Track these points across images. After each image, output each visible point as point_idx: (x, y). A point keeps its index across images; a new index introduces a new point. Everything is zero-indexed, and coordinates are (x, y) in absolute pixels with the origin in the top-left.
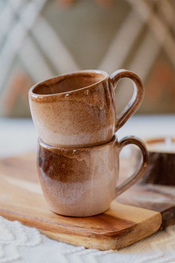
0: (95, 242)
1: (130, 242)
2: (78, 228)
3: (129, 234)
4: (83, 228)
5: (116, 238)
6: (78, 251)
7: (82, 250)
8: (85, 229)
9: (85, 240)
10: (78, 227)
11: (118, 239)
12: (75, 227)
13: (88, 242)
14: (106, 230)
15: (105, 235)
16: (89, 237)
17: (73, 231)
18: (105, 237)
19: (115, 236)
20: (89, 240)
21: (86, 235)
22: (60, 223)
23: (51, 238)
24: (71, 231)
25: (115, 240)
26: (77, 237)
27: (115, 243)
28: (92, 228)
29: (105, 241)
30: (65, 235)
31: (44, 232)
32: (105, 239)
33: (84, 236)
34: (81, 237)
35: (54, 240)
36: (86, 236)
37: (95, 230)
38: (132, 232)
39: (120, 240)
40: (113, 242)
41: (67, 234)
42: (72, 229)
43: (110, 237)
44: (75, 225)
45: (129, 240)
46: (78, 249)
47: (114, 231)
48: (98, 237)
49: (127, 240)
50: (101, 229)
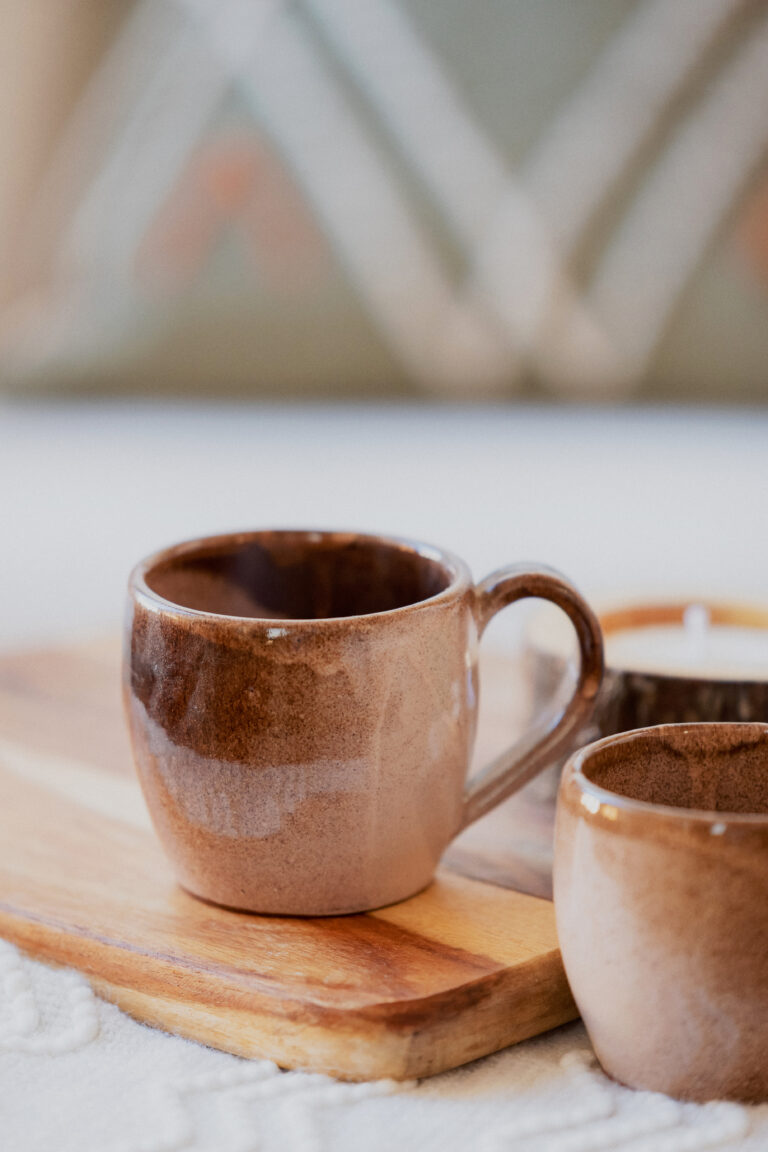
0: (317, 1044)
1: (475, 1047)
2: (249, 978)
3: (468, 1014)
4: (271, 978)
5: (408, 1030)
6: (241, 1082)
7: (264, 1077)
8: (278, 985)
9: (277, 1032)
10: (252, 973)
11: (416, 1034)
12: (240, 972)
13: (289, 1041)
14: (370, 989)
15: (360, 1014)
16: (293, 1018)
17: (228, 992)
18: (359, 1022)
19: (405, 1018)
20: (292, 1034)
21: (280, 1009)
22: (178, 954)
23: (138, 1018)
24: (221, 990)
25: (403, 1036)
26: (245, 1017)
27: (403, 1052)
28: (310, 981)
29: (358, 1040)
30: (198, 1005)
31: (110, 988)
32: (357, 1029)
33: (275, 1015)
34: (259, 1020)
35: (149, 1026)
36: (280, 1016)
37: (318, 989)
38: (485, 1005)
39: (424, 1039)
40: (395, 1047)
41: (205, 1001)
42: (227, 982)
43: (382, 1027)
44: (238, 964)
45: (469, 1040)
46: (248, 1069)
47: (402, 999)
48: (328, 1019)
49: (458, 1039)
50: (349, 987)
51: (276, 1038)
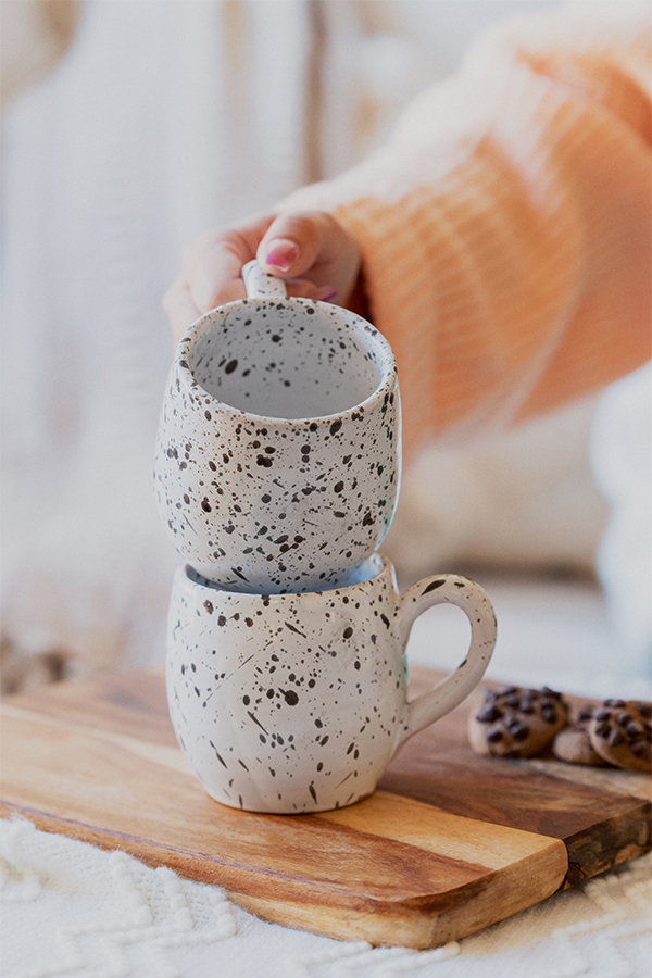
0: (375, 926)
1: (477, 923)
2: (324, 884)
3: (472, 903)
4: (339, 883)
5: (435, 914)
6: (345, 956)
7: (359, 952)
8: (345, 887)
9: (345, 918)
10: (326, 880)
11: (440, 916)
12: (317, 880)
13: (354, 924)
14: (407, 889)
15: (402, 904)
16: (357, 908)
17: (311, 893)
18: (402, 910)
19: (435, 906)
20: (356, 920)
21: (348, 904)
22: (273, 869)
24: (305, 891)
25: (432, 918)
26: (324, 910)
27: (431, 928)
28: (366, 884)
29: (401, 922)
30: (288, 902)
32: (401, 914)
33: (343, 907)
34: (333, 911)
36: (348, 908)
37: (373, 889)
38: (483, 896)
39: (445, 919)
40: (424, 927)
41: (294, 900)
42: (309, 887)
43: (418, 912)
44: (316, 875)
45: (472, 920)
47: (430, 893)
48: (381, 909)
49: (467, 918)
50: (393, 887)
51: (345, 922)
